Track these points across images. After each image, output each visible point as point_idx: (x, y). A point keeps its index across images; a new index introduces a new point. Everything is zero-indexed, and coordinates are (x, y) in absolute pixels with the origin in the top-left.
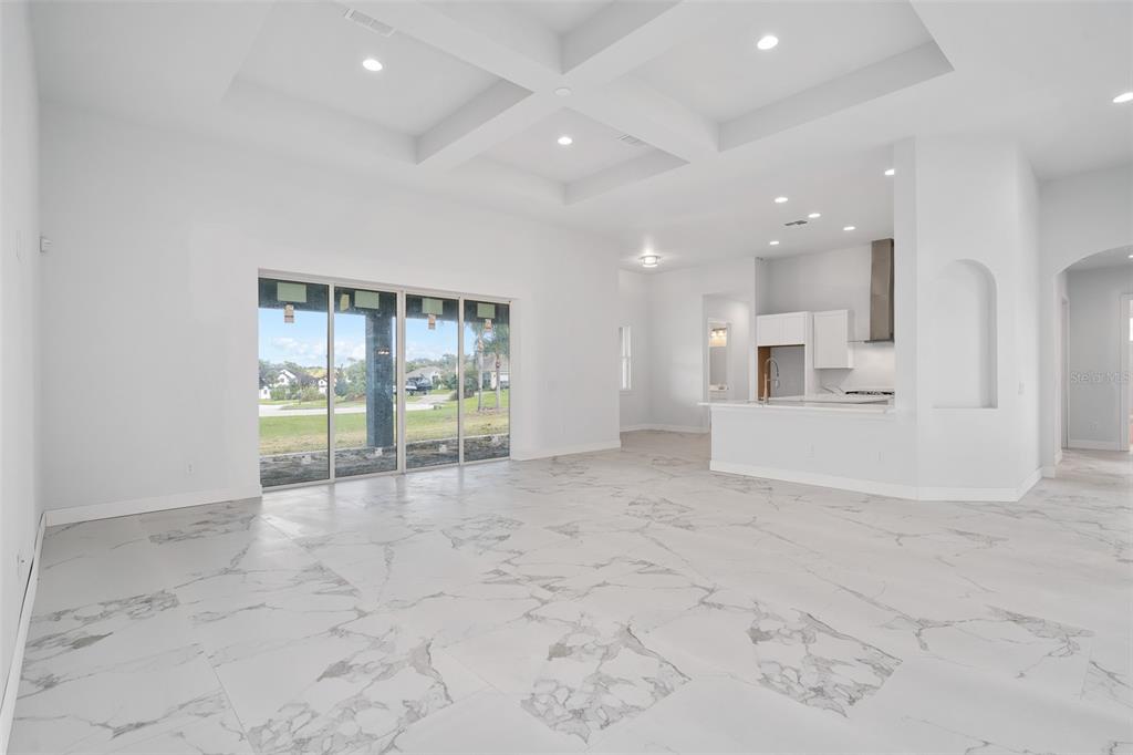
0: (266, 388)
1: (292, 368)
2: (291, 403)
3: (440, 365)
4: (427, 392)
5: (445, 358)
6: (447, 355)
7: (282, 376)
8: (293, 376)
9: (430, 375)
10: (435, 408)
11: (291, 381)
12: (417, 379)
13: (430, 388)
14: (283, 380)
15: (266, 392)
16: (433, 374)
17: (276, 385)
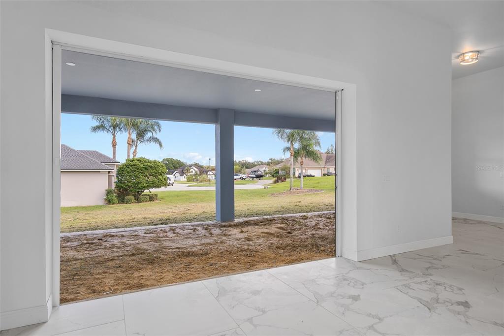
0: (185, 175)
1: (196, 165)
2: (195, 183)
3: (268, 164)
4: (261, 178)
5: (270, 161)
6: (271, 159)
7: (192, 170)
8: (197, 170)
9: (262, 170)
10: (265, 188)
11: (196, 172)
12: (256, 172)
13: (262, 176)
14: (192, 172)
15: (185, 178)
16: (264, 169)
17: (189, 174)
